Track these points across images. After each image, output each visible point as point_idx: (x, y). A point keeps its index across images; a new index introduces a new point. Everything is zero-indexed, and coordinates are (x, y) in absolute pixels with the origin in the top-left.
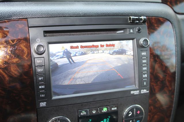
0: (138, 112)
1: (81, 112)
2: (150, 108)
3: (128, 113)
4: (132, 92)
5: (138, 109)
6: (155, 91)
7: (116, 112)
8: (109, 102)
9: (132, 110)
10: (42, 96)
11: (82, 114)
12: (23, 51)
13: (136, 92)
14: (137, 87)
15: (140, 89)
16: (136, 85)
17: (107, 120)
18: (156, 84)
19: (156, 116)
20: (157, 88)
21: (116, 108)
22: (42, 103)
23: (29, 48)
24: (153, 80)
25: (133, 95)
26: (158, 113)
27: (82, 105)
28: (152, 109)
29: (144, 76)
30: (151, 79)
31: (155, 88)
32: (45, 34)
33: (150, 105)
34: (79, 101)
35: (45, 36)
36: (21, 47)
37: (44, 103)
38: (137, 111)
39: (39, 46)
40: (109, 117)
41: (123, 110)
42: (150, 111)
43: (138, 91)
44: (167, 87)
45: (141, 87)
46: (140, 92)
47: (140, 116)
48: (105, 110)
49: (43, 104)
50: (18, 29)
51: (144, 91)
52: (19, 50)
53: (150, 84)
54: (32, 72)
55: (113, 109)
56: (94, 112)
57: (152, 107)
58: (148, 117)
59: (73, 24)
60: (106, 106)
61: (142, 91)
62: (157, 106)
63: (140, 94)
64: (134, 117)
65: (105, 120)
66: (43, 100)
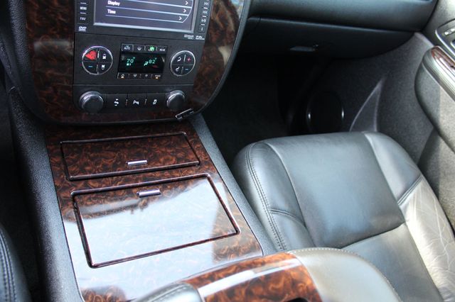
0: (189, 59)
1: (124, 46)
2: (203, 57)
3: (177, 58)
4: (186, 36)
5: (188, 56)
7: (164, 55)
8: (158, 42)
9: (182, 55)
10: (83, 19)
11: (125, 49)
13: (190, 37)
14: (192, 31)
15: (195, 34)
16: (192, 29)
17: (152, 62)
18: (215, 33)
19: (207, 68)
21: (164, 50)
22: (82, 27)
24: (211, 27)
25: (187, 39)
26: (211, 66)
27: (126, 38)
29: (202, 21)
30: (209, 25)
31: (213, 36)
33: (203, 55)
34: (123, 34)
37: (84, 27)
38: (187, 58)
40: (156, 58)
41: (172, 54)
42: (202, 61)
43: (193, 36)
45: (197, 32)
46: (195, 37)
47: (190, 65)
48: (152, 49)
49: (82, 29)
51: (199, 38)
53: (208, 32)
55: (161, 50)
56: (139, 49)
57: (205, 58)
58: (199, 67)
60: (154, 45)
61: (197, 36)
63: (194, 40)
64: (183, 63)
65: (150, 61)
66: (83, 23)
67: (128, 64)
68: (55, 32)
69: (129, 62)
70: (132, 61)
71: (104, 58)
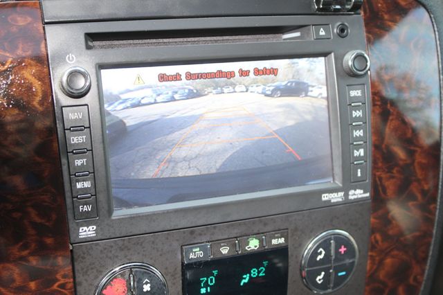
0: (343, 250)
1: (188, 253)
2: (373, 237)
3: (315, 253)
4: (325, 197)
5: (341, 241)
6: (385, 192)
7: (282, 252)
8: (265, 224)
9: (325, 244)
10: (85, 209)
11: (192, 256)
12: (32, 88)
13: (336, 197)
14: (339, 183)
15: (346, 189)
16: (336, 177)
17: (259, 272)
18: (389, 174)
19: (388, 261)
20: (390, 185)
21: (282, 241)
22: (85, 228)
23: (47, 81)
24: (380, 164)
25: (329, 204)
26: (395, 252)
27: (192, 233)
28: (377, 242)
29: (356, 153)
30: (375, 162)
31: (387, 184)
32: (90, 43)
33: (373, 231)
34: (183, 223)
35: (88, 48)
36: (25, 79)
37: (90, 227)
38: (338, 247)
39: (73, 74)
40: (265, 263)
41: (301, 245)
42: (373, 248)
43: (341, 194)
44: (418, 181)
45: (350, 182)
46: (346, 195)
47: (348, 261)
48: (254, 244)
49: (87, 232)
50: (14, 29)
51: (357, 194)
52: (20, 85)
53: (374, 175)
54: (55, 145)
55: (275, 242)
56: (225, 251)
57: (378, 237)
58: (369, 262)
59: (165, 14)
60: (257, 235)
61: (351, 192)
62: (391, 232)
63: (347, 203)
64: (330, 262)
65: (254, 272)
66: (87, 219)
67: (203, 291)
68: (25, 253)
69: (206, 285)
70: (212, 281)
71: (147, 288)
